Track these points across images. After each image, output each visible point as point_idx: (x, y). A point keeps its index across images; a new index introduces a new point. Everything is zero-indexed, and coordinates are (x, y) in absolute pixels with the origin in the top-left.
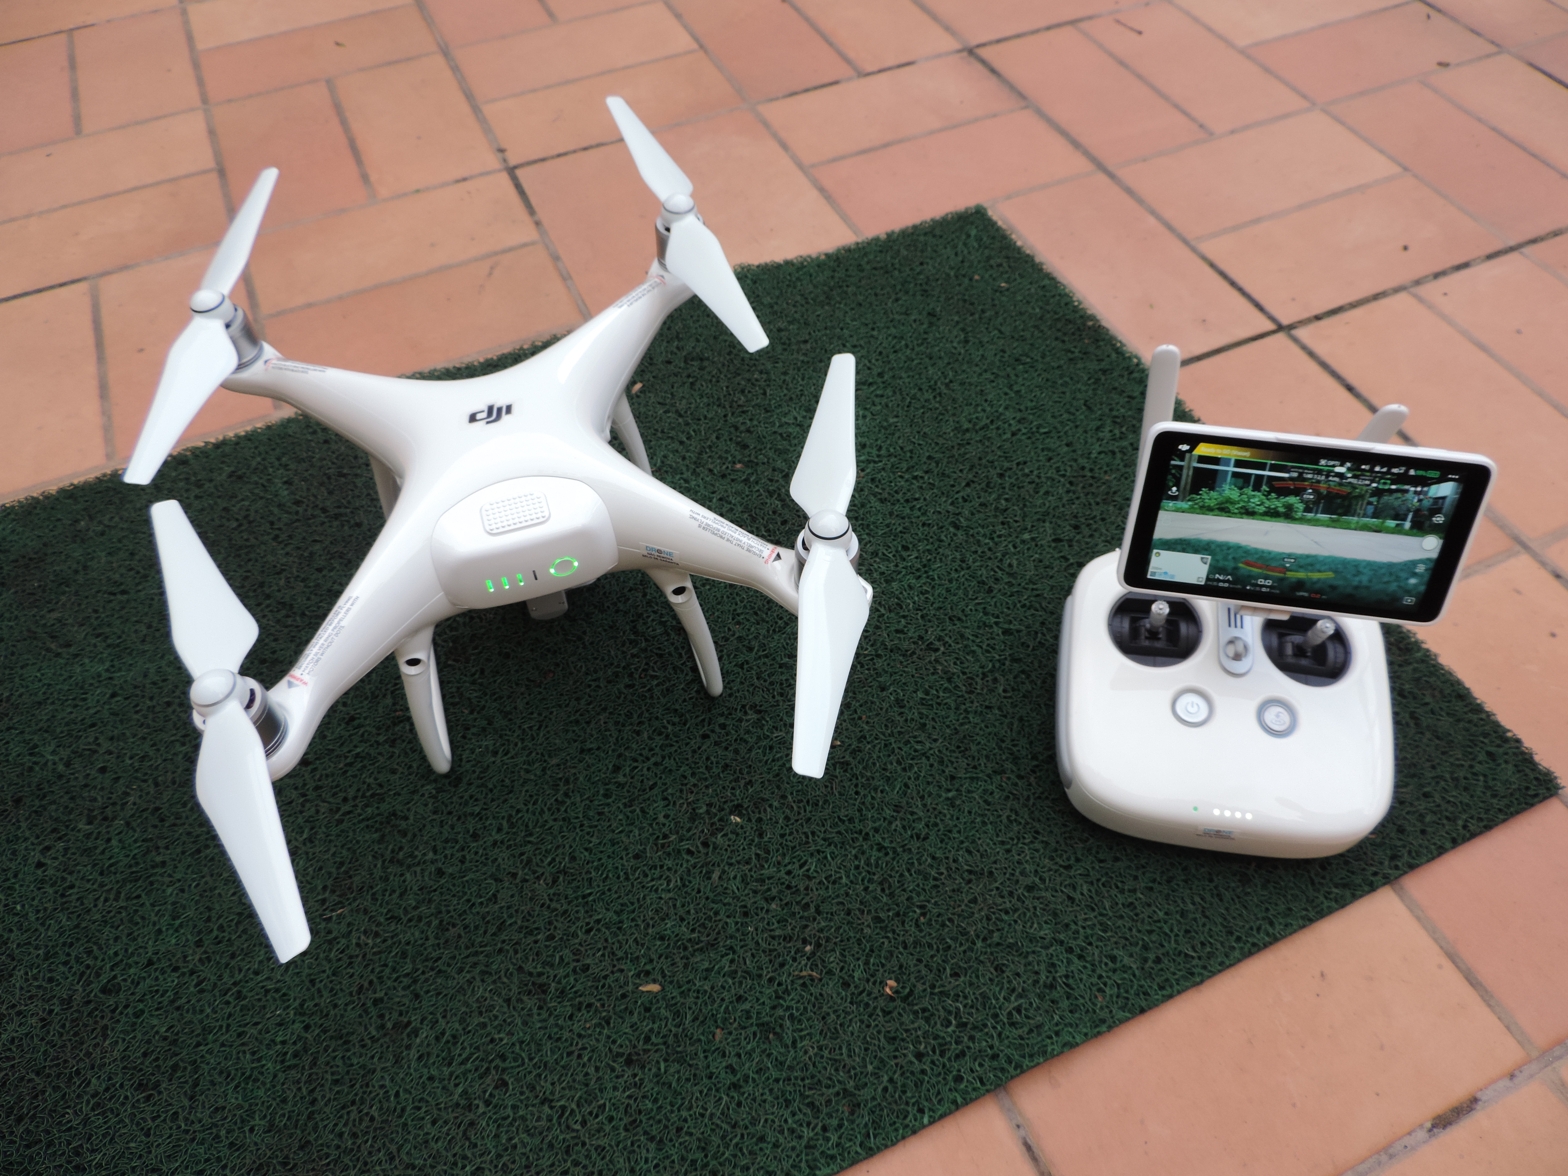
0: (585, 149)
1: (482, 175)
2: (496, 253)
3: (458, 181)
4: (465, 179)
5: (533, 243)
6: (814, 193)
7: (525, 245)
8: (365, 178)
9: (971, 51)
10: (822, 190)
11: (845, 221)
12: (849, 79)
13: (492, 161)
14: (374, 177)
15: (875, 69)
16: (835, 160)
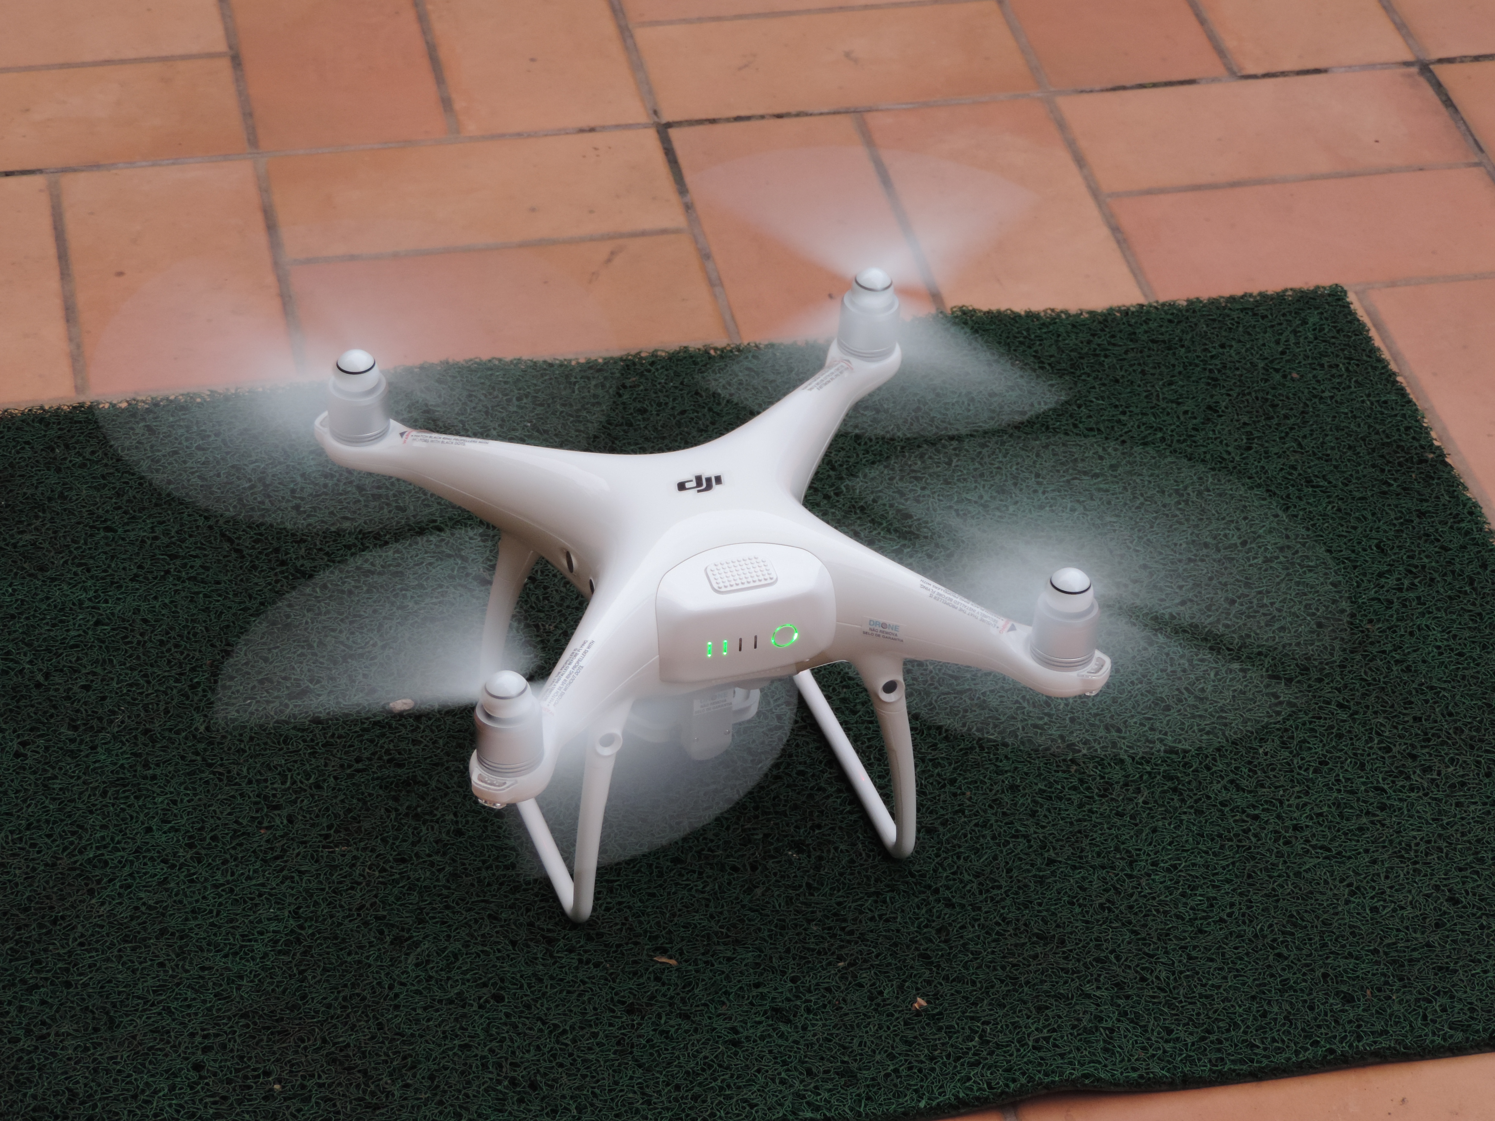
0: (779, 116)
1: (618, 127)
2: (621, 236)
3: (582, 131)
4: (592, 130)
5: (677, 231)
6: (1104, 232)
7: (664, 232)
8: (446, 103)
9: (1425, 68)
10: (1116, 230)
11: (1135, 275)
12: (1214, 80)
13: (637, 113)
14: (459, 104)
15: (1260, 71)
16: (1150, 192)
